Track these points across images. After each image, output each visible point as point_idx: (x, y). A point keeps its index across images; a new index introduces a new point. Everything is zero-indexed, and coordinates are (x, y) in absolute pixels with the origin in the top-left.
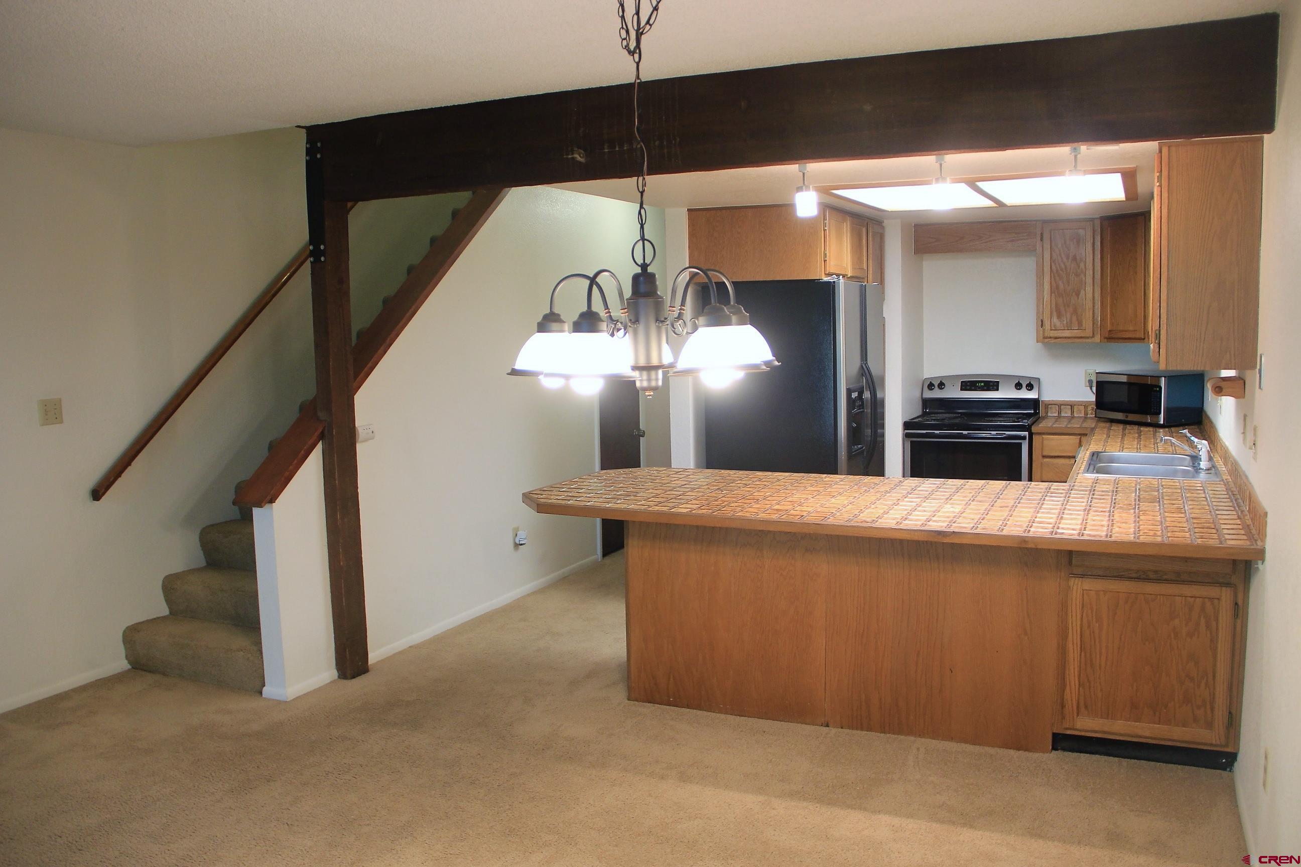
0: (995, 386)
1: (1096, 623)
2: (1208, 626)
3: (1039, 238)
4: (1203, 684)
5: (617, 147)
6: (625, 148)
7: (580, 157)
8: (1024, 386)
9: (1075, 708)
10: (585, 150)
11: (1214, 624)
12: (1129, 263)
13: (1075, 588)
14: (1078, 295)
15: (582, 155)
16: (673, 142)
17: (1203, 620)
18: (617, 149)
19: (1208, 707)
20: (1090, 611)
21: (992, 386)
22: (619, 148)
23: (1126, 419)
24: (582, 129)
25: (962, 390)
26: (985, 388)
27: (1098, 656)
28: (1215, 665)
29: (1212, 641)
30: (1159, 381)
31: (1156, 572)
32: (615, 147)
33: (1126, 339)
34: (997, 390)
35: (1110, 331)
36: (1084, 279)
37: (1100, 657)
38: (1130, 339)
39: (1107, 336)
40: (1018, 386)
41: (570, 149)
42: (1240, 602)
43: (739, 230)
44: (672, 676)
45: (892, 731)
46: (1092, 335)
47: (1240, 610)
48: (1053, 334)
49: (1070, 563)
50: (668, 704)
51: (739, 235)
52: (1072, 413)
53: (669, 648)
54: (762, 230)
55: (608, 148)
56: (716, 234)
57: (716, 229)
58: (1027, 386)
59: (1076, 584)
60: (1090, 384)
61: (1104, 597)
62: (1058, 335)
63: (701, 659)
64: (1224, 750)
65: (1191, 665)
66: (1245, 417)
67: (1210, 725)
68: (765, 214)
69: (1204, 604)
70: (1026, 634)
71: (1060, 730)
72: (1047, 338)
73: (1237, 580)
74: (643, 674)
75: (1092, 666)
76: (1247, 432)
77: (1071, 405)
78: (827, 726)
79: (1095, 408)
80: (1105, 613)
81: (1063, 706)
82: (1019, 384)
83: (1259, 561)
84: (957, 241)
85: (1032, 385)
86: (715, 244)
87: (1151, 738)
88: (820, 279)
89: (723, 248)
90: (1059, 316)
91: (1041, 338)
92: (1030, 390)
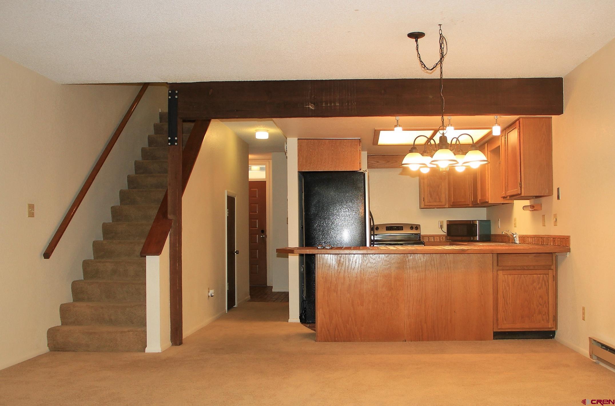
1: (508, 287)
2: (545, 285)
4: (545, 306)
5: (329, 104)
6: (332, 105)
7: (312, 107)
9: (502, 320)
10: (314, 104)
11: (547, 283)
13: (500, 274)
14: (438, 187)
15: (313, 106)
16: (353, 104)
17: (543, 283)
18: (329, 105)
19: (547, 315)
20: (505, 283)
21: (400, 228)
22: (330, 105)
24: (313, 96)
25: (386, 230)
26: (397, 229)
27: (509, 299)
28: (548, 298)
29: (547, 290)
30: (476, 222)
31: (527, 266)
32: (328, 104)
34: (402, 229)
35: (453, 202)
37: (510, 300)
39: (452, 204)
40: (412, 228)
41: (307, 103)
42: (555, 275)
43: (322, 149)
44: (337, 329)
45: (432, 340)
46: (445, 204)
47: (555, 278)
48: (429, 204)
49: (498, 265)
50: (335, 341)
51: (322, 151)
52: (434, 240)
53: (335, 315)
54: (333, 149)
55: (325, 104)
56: (311, 150)
57: (311, 148)
58: (415, 228)
59: (500, 273)
60: (441, 227)
61: (510, 277)
62: (431, 205)
63: (350, 319)
64: (553, 330)
65: (541, 299)
66: (544, 216)
67: (548, 321)
68: (334, 142)
69: (543, 276)
70: (482, 294)
71: (496, 330)
72: (426, 205)
73: (553, 267)
74: (323, 329)
75: (507, 303)
76: (546, 220)
77: (434, 236)
78: (405, 341)
79: (444, 237)
80: (510, 283)
81: (497, 320)
82: (412, 227)
83: (568, 253)
84: (386, 163)
85: (417, 227)
86: (311, 155)
87: (529, 328)
88: (358, 171)
89: (314, 156)
90: (431, 196)
91: (423, 206)
92: (416, 230)
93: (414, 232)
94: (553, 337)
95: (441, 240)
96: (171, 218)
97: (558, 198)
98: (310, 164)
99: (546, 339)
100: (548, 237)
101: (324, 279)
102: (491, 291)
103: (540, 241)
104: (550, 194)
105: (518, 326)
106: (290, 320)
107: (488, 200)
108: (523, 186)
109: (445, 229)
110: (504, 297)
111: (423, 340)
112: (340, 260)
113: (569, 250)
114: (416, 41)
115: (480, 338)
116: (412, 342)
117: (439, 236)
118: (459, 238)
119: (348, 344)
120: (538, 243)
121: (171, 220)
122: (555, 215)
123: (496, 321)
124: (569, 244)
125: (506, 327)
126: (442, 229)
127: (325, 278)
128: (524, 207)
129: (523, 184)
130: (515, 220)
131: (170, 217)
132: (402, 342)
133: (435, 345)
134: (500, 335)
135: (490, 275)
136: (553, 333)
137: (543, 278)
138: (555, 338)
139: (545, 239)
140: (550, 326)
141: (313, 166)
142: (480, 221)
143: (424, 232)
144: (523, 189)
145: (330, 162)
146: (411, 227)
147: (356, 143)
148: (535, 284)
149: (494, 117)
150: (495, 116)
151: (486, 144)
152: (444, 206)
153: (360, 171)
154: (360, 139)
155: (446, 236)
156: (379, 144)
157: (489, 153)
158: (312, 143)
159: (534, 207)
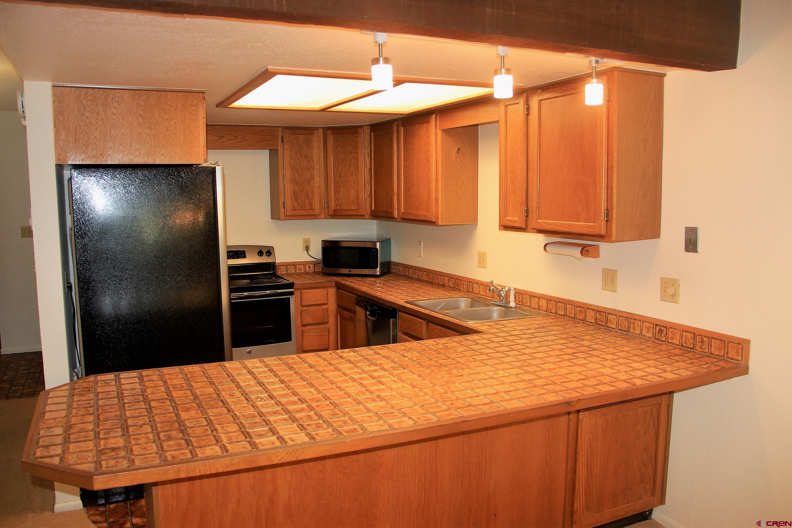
0: (243, 254)
3: (280, 140)
8: (265, 253)
11: (657, 422)
12: (350, 161)
14: (309, 183)
23: (350, 273)
26: (235, 256)
28: (657, 449)
29: (655, 434)
30: (376, 245)
33: (348, 215)
34: (245, 257)
35: (335, 210)
36: (313, 172)
38: (353, 215)
39: (332, 213)
40: (261, 253)
43: (115, 111)
46: (319, 214)
48: (292, 213)
51: (114, 117)
52: (296, 270)
54: (141, 113)
56: (87, 114)
57: (88, 108)
58: (266, 253)
60: (307, 249)
62: (296, 214)
65: (645, 453)
66: (610, 273)
67: (653, 492)
68: (144, 97)
75: (592, 475)
76: (619, 281)
77: (295, 264)
79: (312, 266)
84: (218, 140)
85: (269, 252)
86: (87, 125)
88: (199, 164)
89: (97, 129)
90: (296, 200)
91: (282, 216)
92: (268, 256)
93: (264, 259)
95: (308, 269)
98: (87, 148)
100: (631, 317)
103: (590, 315)
104: (655, 233)
108: (616, 220)
109: (317, 252)
110: (587, 465)
117: (304, 264)
120: (580, 318)
122: (671, 283)
126: (308, 252)
137: (652, 412)
139: (613, 316)
140: (656, 501)
141: (94, 153)
142: (382, 242)
143: (280, 258)
144: (615, 227)
145: (134, 144)
146: (259, 252)
147: (195, 102)
149: (591, 61)
150: (593, 59)
151: (434, 116)
152: (318, 215)
153: (205, 165)
154: (203, 93)
155: (315, 264)
156: (231, 106)
157: (439, 132)
158: (91, 98)
159: (587, 250)
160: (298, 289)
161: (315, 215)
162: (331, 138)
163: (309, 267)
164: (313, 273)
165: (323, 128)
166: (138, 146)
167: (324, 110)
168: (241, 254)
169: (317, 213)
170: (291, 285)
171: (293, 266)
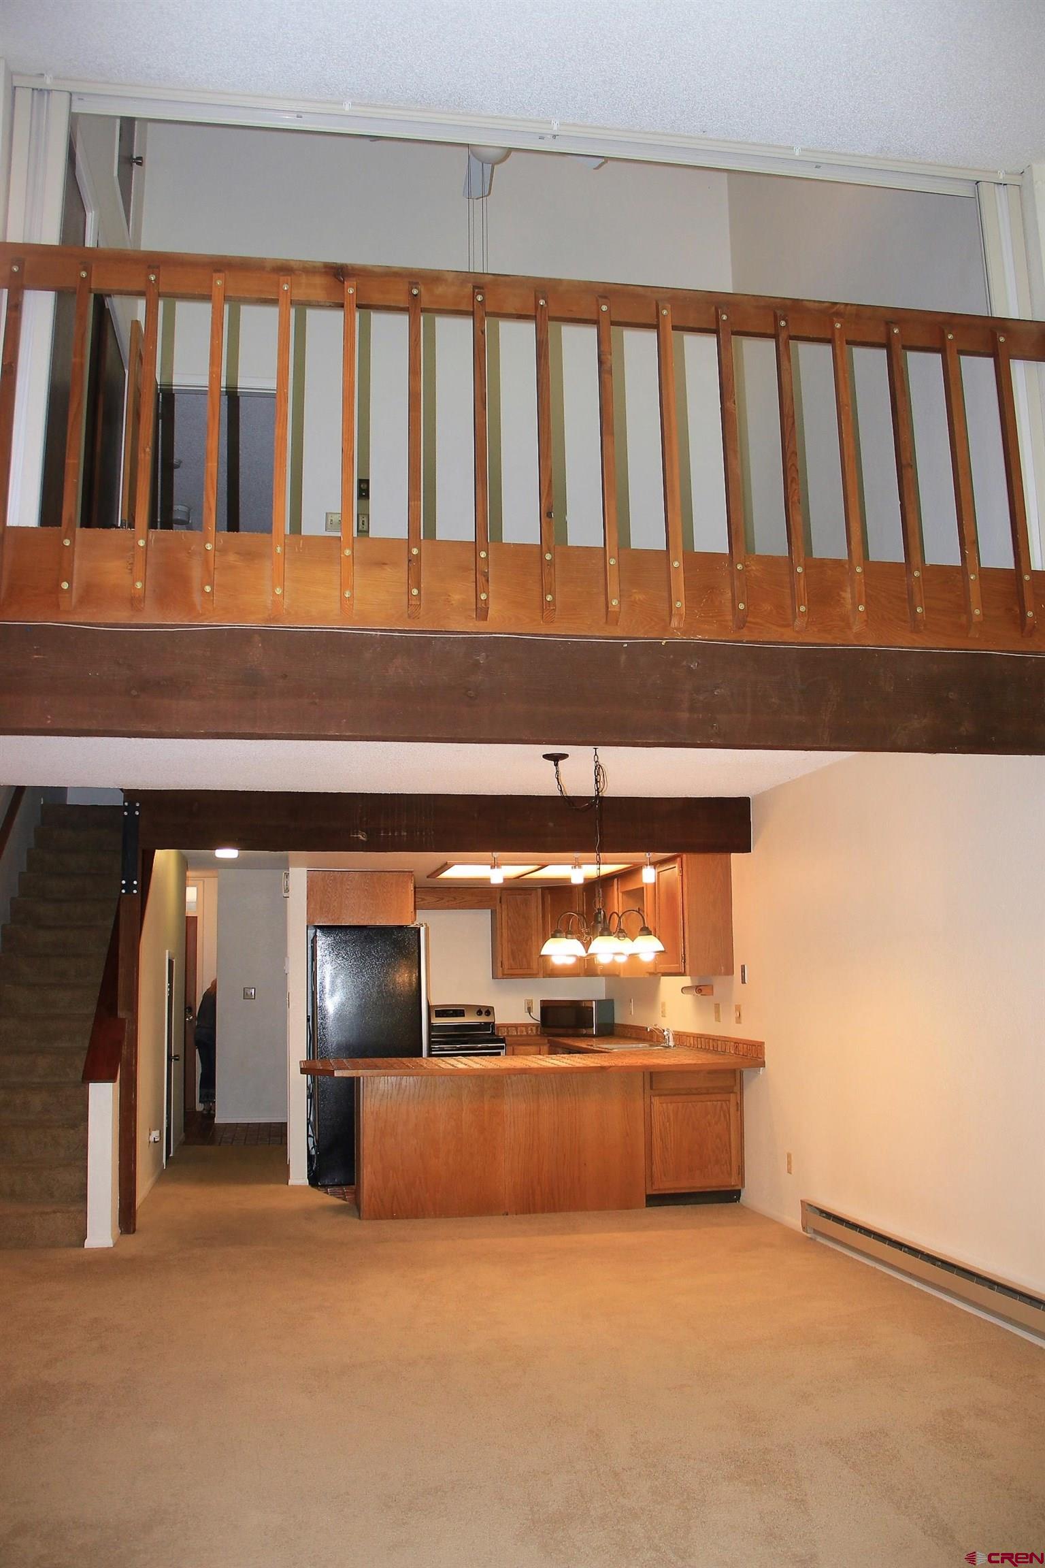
1: (667, 1122)
2: (725, 1116)
3: (499, 901)
4: (725, 1151)
7: (363, 838)
8: (484, 1013)
9: (659, 1175)
11: (728, 1115)
15: (364, 836)
17: (722, 1114)
18: (390, 834)
19: (728, 1164)
20: (664, 1117)
21: (459, 1013)
24: (365, 819)
26: (455, 1015)
27: (669, 1141)
28: (730, 1138)
29: (727, 1125)
30: (592, 1004)
31: (696, 1089)
34: (464, 1016)
36: (531, 931)
37: (671, 1142)
40: (480, 1013)
41: (355, 830)
42: (739, 1102)
43: (348, 887)
44: (395, 1197)
45: (549, 1211)
47: (740, 1106)
48: (511, 972)
49: (651, 1088)
50: (393, 1218)
51: (348, 891)
52: (517, 1033)
53: (393, 1177)
54: (367, 888)
55: (384, 833)
56: (329, 889)
57: (330, 885)
58: (486, 1012)
59: (656, 1101)
60: (529, 1010)
61: (671, 1107)
62: (514, 972)
63: (418, 1182)
64: (737, 1188)
65: (718, 1140)
66: (717, 1006)
67: (730, 1174)
68: (369, 877)
69: (722, 1104)
70: (627, 1135)
71: (650, 1192)
72: (506, 975)
73: (737, 1089)
74: (373, 1199)
75: (667, 1149)
76: (721, 1012)
77: (516, 1026)
78: (507, 1215)
79: (534, 1028)
80: (671, 1115)
81: (652, 1176)
82: (480, 1011)
83: (761, 1068)
84: (438, 901)
85: (489, 1011)
86: (329, 897)
87: (701, 1188)
88: (409, 925)
89: (336, 900)
90: (514, 958)
91: (500, 976)
92: (487, 1015)
93: (483, 1019)
94: (738, 1199)
95: (530, 1032)
96: (124, 1017)
97: (743, 982)
98: (328, 914)
99: (727, 1202)
100: (726, 1040)
101: (375, 1114)
102: (642, 1129)
103: (711, 1045)
104: (729, 971)
105: (684, 1185)
106: (290, 1182)
107: (620, 973)
108: (687, 962)
109: (537, 1013)
110: (661, 1139)
111: (535, 1212)
112: (400, 1084)
113: (763, 1064)
114: (556, 765)
115: (625, 1204)
116: (518, 1216)
117: (526, 1026)
118: (561, 1031)
119: (419, 1222)
120: (707, 1047)
121: (123, 1020)
122: (738, 1008)
123: (650, 1177)
124: (763, 1054)
125: (667, 1185)
126: (531, 1014)
127: (377, 1113)
128: (684, 989)
129: (687, 956)
130: (663, 1004)
131: (121, 1014)
132: (502, 1217)
133: (557, 1219)
134: (657, 1200)
135: (639, 1104)
136: (738, 1193)
137: (722, 1107)
138: (741, 1201)
139: (719, 1042)
140: (733, 1181)
141: (333, 917)
142: (598, 1002)
143: (500, 1018)
144: (687, 966)
146: (478, 1012)
147: (405, 879)
148: (709, 1116)
151: (616, 880)
152: (536, 974)
153: (412, 926)
154: (412, 872)
155: (536, 1026)
156: (438, 877)
157: (620, 894)
158: (332, 878)
159: (700, 989)
160: (510, 1045)
161: (533, 974)
162: (549, 898)
163: (532, 1030)
164: (535, 1036)
165: (541, 887)
166: (363, 912)
167: (518, 877)
168: (461, 1013)
169: (534, 972)
170: (503, 1041)
171: (514, 1028)
